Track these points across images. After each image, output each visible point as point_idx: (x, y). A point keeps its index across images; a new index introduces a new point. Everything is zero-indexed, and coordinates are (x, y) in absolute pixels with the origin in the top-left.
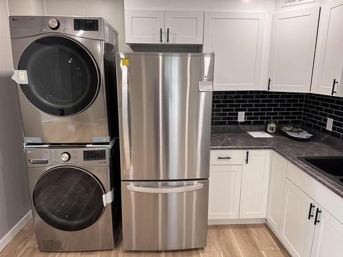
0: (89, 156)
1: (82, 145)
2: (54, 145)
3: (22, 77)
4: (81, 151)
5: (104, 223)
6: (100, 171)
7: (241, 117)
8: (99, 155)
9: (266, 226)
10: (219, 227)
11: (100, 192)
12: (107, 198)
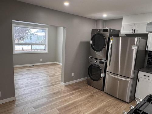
12: (102, 75)
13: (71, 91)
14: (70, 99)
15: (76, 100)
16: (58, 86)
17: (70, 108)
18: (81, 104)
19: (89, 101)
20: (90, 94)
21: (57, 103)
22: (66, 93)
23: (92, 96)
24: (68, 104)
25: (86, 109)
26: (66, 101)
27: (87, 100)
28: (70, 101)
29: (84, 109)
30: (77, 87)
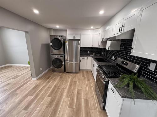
0: (61, 56)
1: (60, 55)
2: (55, 55)
3: (51, 44)
4: (59, 56)
5: (63, 67)
6: (62, 59)
7: (89, 52)
8: (62, 56)
9: (91, 71)
10: (83, 71)
11: (62, 62)
12: (63, 63)
13: (46, 81)
14: (50, 85)
15: (55, 84)
16: (32, 82)
17: (56, 90)
18: (60, 84)
19: (62, 81)
20: (59, 77)
21: (44, 93)
22: (43, 84)
23: (61, 77)
24: (52, 89)
25: (65, 86)
26: (49, 88)
27: (61, 81)
28: (52, 86)
29: (64, 86)
30: (47, 76)
